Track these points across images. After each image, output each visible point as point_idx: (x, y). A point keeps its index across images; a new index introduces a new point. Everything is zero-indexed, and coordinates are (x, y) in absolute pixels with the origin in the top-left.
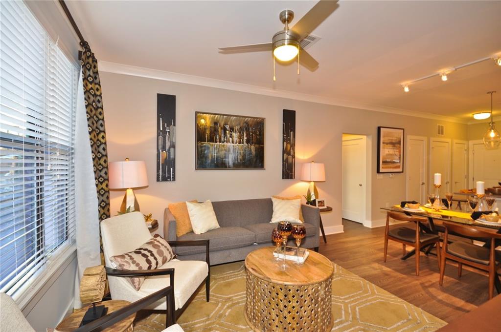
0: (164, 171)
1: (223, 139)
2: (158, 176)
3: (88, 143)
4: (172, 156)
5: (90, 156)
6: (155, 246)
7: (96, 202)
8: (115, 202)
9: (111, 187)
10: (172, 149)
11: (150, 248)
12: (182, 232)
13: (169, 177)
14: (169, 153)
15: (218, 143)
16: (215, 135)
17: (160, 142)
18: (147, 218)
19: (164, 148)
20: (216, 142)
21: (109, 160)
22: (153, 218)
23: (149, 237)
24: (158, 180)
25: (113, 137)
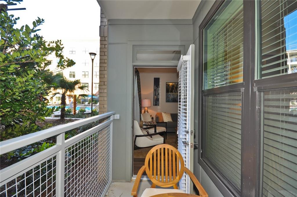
0: (155, 103)
1: (175, 91)
2: (154, 104)
3: (138, 95)
4: (158, 97)
5: (138, 98)
6: (152, 122)
7: (139, 109)
8: (143, 111)
9: (142, 106)
10: (158, 95)
11: (151, 122)
12: (160, 121)
13: (157, 105)
14: (157, 97)
15: (174, 93)
16: (173, 90)
17: (155, 93)
18: (151, 116)
19: (156, 95)
20: (173, 92)
21: (142, 99)
22: (152, 116)
23: (151, 120)
24: (154, 105)
25: (143, 93)
